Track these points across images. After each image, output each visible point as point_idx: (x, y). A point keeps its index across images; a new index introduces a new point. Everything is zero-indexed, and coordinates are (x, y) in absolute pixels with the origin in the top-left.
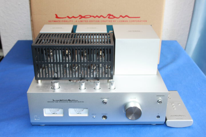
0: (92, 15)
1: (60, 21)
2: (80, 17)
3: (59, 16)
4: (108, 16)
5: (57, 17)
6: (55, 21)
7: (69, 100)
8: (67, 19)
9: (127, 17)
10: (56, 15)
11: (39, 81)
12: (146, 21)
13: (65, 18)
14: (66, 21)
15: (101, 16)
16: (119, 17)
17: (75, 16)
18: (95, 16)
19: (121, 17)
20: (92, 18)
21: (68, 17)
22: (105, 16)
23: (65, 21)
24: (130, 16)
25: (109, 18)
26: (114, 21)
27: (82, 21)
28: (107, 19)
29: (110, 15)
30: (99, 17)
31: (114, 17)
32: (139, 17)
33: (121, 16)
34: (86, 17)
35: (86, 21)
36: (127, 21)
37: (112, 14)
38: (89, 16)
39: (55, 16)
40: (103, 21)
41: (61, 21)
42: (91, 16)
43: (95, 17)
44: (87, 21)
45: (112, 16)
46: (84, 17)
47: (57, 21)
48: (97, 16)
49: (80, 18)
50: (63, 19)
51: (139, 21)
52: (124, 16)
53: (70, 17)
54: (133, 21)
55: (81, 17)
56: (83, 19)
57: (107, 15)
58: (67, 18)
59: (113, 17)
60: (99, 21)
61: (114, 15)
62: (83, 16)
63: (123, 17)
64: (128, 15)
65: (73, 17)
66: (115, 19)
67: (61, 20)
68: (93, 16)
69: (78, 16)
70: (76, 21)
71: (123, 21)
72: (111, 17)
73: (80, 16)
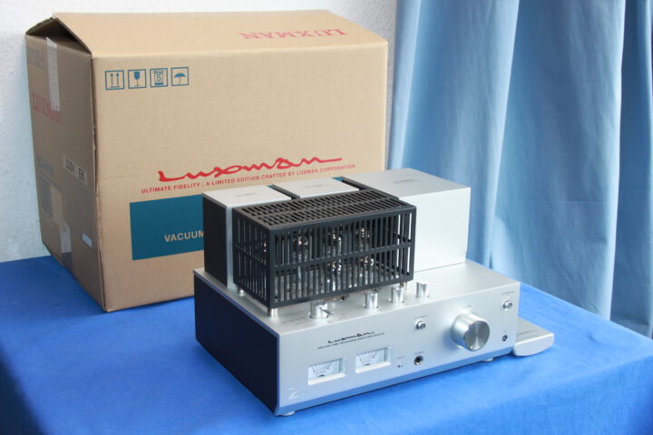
0: (243, 166)
1: (169, 188)
2: (216, 173)
3: (167, 176)
4: (278, 163)
5: (163, 178)
6: (157, 190)
8: (187, 181)
9: (315, 162)
10: (161, 173)
12: (353, 166)
13: (183, 177)
14: (185, 186)
15: (263, 165)
16: (299, 163)
18: (249, 166)
19: (304, 163)
20: (243, 173)
21: (189, 175)
22: (270, 165)
23: (180, 187)
24: (322, 159)
25: (279, 167)
26: (290, 174)
27: (219, 182)
28: (275, 170)
29: (280, 160)
30: (258, 168)
31: (291, 165)
32: (340, 159)
33: (304, 160)
34: (230, 170)
35: (229, 181)
36: (316, 171)
37: (285, 158)
38: (237, 169)
39: (158, 176)
40: (267, 176)
41: (172, 188)
42: (240, 168)
43: (249, 169)
44: (233, 181)
45: (286, 161)
46: (226, 172)
47: (162, 189)
48: (254, 166)
49: (216, 176)
50: (178, 183)
51: (339, 168)
52: (309, 159)
53: (194, 173)
54: (329, 169)
55: (219, 171)
56: (223, 177)
57: (274, 162)
58: (187, 178)
59: (287, 165)
60: (258, 178)
61: (290, 160)
62: (223, 168)
63: (308, 163)
64: (319, 157)
65: (201, 174)
66: (292, 169)
67: (172, 184)
68: (246, 168)
69: (212, 170)
70: (208, 184)
71: (309, 172)
72: (284, 164)
73: (217, 169)
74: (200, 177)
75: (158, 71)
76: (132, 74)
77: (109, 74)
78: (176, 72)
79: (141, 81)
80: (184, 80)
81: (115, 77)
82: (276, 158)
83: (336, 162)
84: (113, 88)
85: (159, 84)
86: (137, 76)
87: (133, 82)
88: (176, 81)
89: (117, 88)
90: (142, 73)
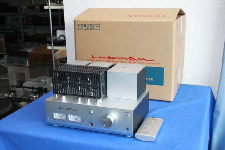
0: (117, 57)
1: (95, 60)
2: (109, 58)
3: (94, 56)
4: (130, 58)
5: (93, 57)
6: (91, 60)
7: (69, 108)
8: (100, 59)
9: (144, 60)
10: (92, 55)
11: (56, 95)
12: (160, 64)
13: (99, 58)
15: (124, 58)
16: (137, 59)
19: (139, 60)
21: (100, 57)
22: (127, 58)
24: (146, 59)
25: (130, 59)
26: (134, 62)
28: (129, 60)
29: (130, 57)
30: (123, 59)
31: (134, 59)
32: (154, 61)
33: (139, 59)
34: (113, 58)
36: (144, 63)
37: (132, 57)
38: (115, 58)
40: (126, 62)
42: (117, 58)
43: (120, 59)
44: (114, 61)
45: (133, 58)
46: (112, 58)
47: (93, 60)
48: (121, 58)
49: (109, 59)
50: (97, 59)
51: (153, 63)
52: (141, 59)
53: (102, 57)
54: (149, 63)
55: (110, 58)
56: (111, 60)
60: (122, 62)
61: (134, 58)
62: (111, 57)
65: (104, 57)
66: (135, 61)
68: (118, 58)
70: (106, 61)
71: (141, 63)
72: (132, 59)
73: (109, 57)
74: (104, 58)
75: (91, 25)
76: (84, 25)
77: (78, 25)
78: (96, 26)
79: (86, 28)
80: (98, 28)
81: (79, 26)
82: (129, 56)
84: (79, 29)
85: (91, 29)
86: (85, 26)
87: (84, 28)
88: (96, 28)
89: (80, 29)
90: (86, 25)
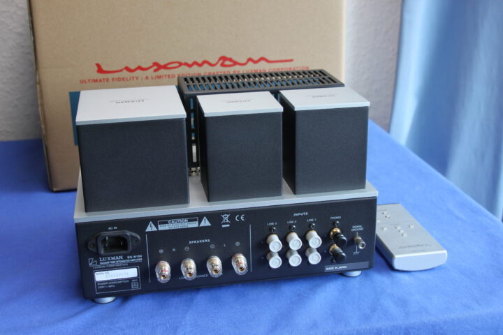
0: (183, 62)
1: (107, 80)
2: (155, 67)
3: (104, 68)
4: (221, 61)
5: (100, 70)
6: (95, 81)
8: (125, 74)
9: (263, 62)
10: (98, 65)
12: (307, 68)
13: (121, 71)
14: (123, 79)
15: (205, 62)
16: (244, 61)
17: (144, 66)
18: (190, 63)
19: (250, 63)
20: (184, 69)
21: (127, 69)
22: (213, 62)
23: (119, 79)
24: (270, 58)
25: (223, 65)
26: (234, 72)
27: (159, 77)
28: (218, 68)
29: (224, 58)
30: (200, 65)
31: (235, 63)
32: (291, 60)
33: (250, 60)
34: (169, 66)
35: (169, 76)
36: (264, 71)
37: (228, 56)
38: (177, 65)
39: (96, 68)
40: (209, 74)
41: (110, 80)
42: (181, 64)
43: (190, 66)
44: (173, 76)
45: (230, 60)
46: (165, 67)
47: (100, 81)
48: (195, 63)
49: (155, 71)
50: (116, 75)
51: (290, 69)
52: (256, 59)
53: (133, 67)
54: (278, 69)
55: (158, 67)
56: (162, 72)
57: (217, 60)
58: (125, 71)
59: (231, 63)
60: (200, 74)
62: (162, 63)
63: (255, 62)
64: (266, 57)
65: (140, 68)
66: (237, 67)
67: (110, 76)
68: (186, 64)
69: (151, 65)
70: (147, 78)
71: (256, 71)
72: (227, 63)
73: (155, 64)
74: (138, 71)
82: (219, 56)
83: (288, 63)
